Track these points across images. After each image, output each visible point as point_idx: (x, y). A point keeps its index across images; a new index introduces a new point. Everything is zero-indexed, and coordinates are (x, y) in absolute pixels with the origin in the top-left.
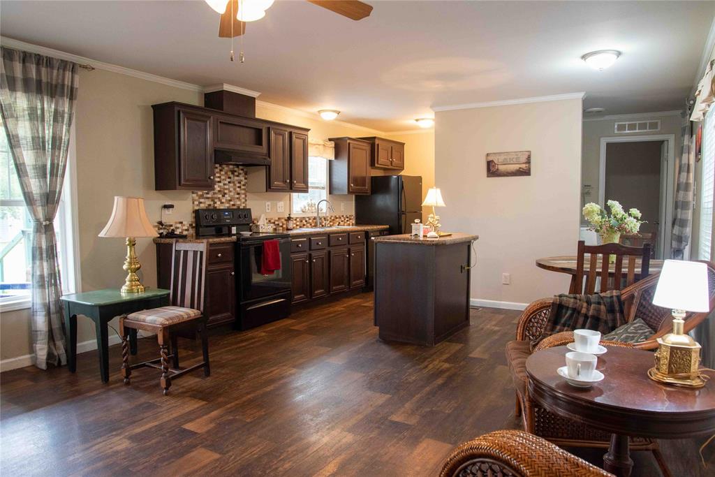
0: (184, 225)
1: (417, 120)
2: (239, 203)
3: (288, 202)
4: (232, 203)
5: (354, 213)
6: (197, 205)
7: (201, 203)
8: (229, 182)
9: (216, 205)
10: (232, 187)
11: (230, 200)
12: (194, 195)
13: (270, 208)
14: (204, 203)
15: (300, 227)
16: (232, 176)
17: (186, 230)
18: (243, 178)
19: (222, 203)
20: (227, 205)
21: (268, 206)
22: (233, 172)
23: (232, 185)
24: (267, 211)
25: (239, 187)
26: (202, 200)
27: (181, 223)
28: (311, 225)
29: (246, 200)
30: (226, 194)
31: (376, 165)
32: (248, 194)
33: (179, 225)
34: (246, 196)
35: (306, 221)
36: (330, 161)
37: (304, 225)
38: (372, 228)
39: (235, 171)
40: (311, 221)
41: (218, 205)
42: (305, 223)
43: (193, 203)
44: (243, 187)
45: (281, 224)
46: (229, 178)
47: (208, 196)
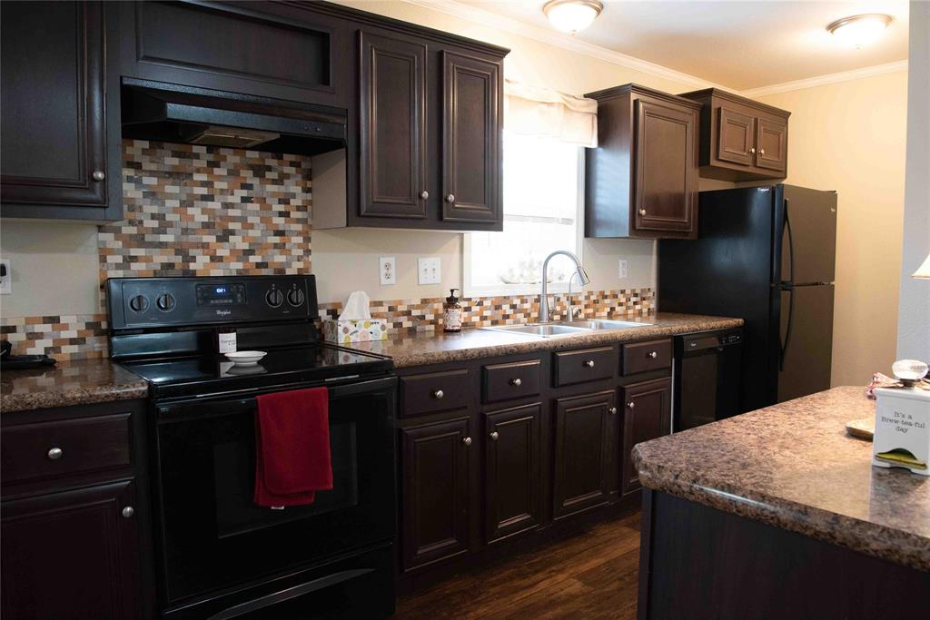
0: (66, 327)
1: (832, 27)
2: (279, 258)
3: (456, 255)
4: (254, 259)
5: (652, 284)
6: (118, 266)
7: (135, 259)
8: (245, 200)
9: (192, 266)
10: (255, 213)
11: (250, 252)
12: (108, 237)
13: (392, 271)
14: (148, 260)
15: (495, 323)
16: (255, 182)
17: (72, 342)
18: (298, 190)
19: (215, 259)
20: (240, 266)
21: (387, 266)
22: (259, 171)
23: (255, 207)
24: (384, 281)
25: (285, 214)
26: (134, 252)
27: (54, 320)
28: (528, 315)
29: (308, 252)
30: (233, 233)
31: (713, 162)
32: (313, 234)
33: (47, 328)
34: (307, 240)
35: (513, 307)
36: (588, 152)
37: (506, 317)
38: (693, 326)
39: (269, 169)
40: (527, 306)
41: (201, 264)
42: (510, 312)
43: (103, 260)
44: (294, 215)
45: (430, 317)
46: (244, 186)
47: (163, 238)
